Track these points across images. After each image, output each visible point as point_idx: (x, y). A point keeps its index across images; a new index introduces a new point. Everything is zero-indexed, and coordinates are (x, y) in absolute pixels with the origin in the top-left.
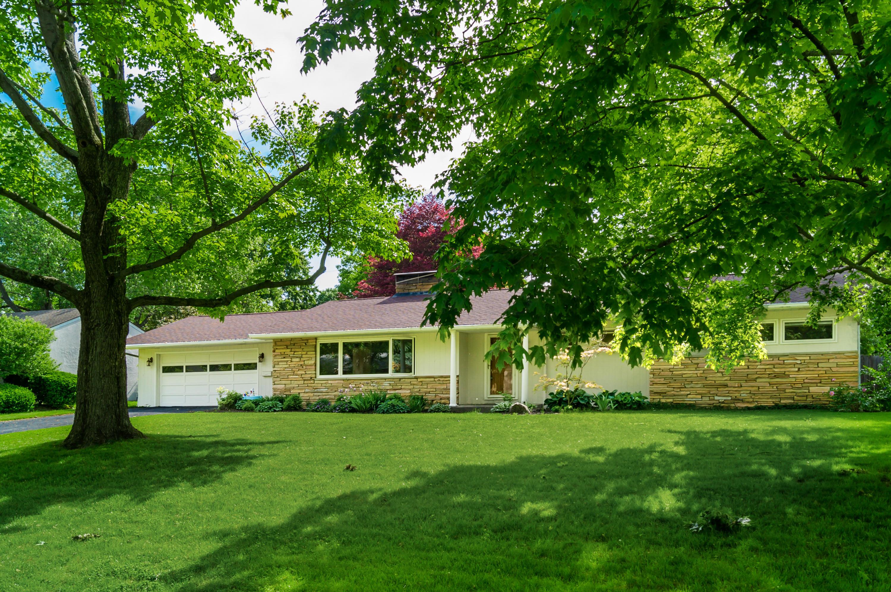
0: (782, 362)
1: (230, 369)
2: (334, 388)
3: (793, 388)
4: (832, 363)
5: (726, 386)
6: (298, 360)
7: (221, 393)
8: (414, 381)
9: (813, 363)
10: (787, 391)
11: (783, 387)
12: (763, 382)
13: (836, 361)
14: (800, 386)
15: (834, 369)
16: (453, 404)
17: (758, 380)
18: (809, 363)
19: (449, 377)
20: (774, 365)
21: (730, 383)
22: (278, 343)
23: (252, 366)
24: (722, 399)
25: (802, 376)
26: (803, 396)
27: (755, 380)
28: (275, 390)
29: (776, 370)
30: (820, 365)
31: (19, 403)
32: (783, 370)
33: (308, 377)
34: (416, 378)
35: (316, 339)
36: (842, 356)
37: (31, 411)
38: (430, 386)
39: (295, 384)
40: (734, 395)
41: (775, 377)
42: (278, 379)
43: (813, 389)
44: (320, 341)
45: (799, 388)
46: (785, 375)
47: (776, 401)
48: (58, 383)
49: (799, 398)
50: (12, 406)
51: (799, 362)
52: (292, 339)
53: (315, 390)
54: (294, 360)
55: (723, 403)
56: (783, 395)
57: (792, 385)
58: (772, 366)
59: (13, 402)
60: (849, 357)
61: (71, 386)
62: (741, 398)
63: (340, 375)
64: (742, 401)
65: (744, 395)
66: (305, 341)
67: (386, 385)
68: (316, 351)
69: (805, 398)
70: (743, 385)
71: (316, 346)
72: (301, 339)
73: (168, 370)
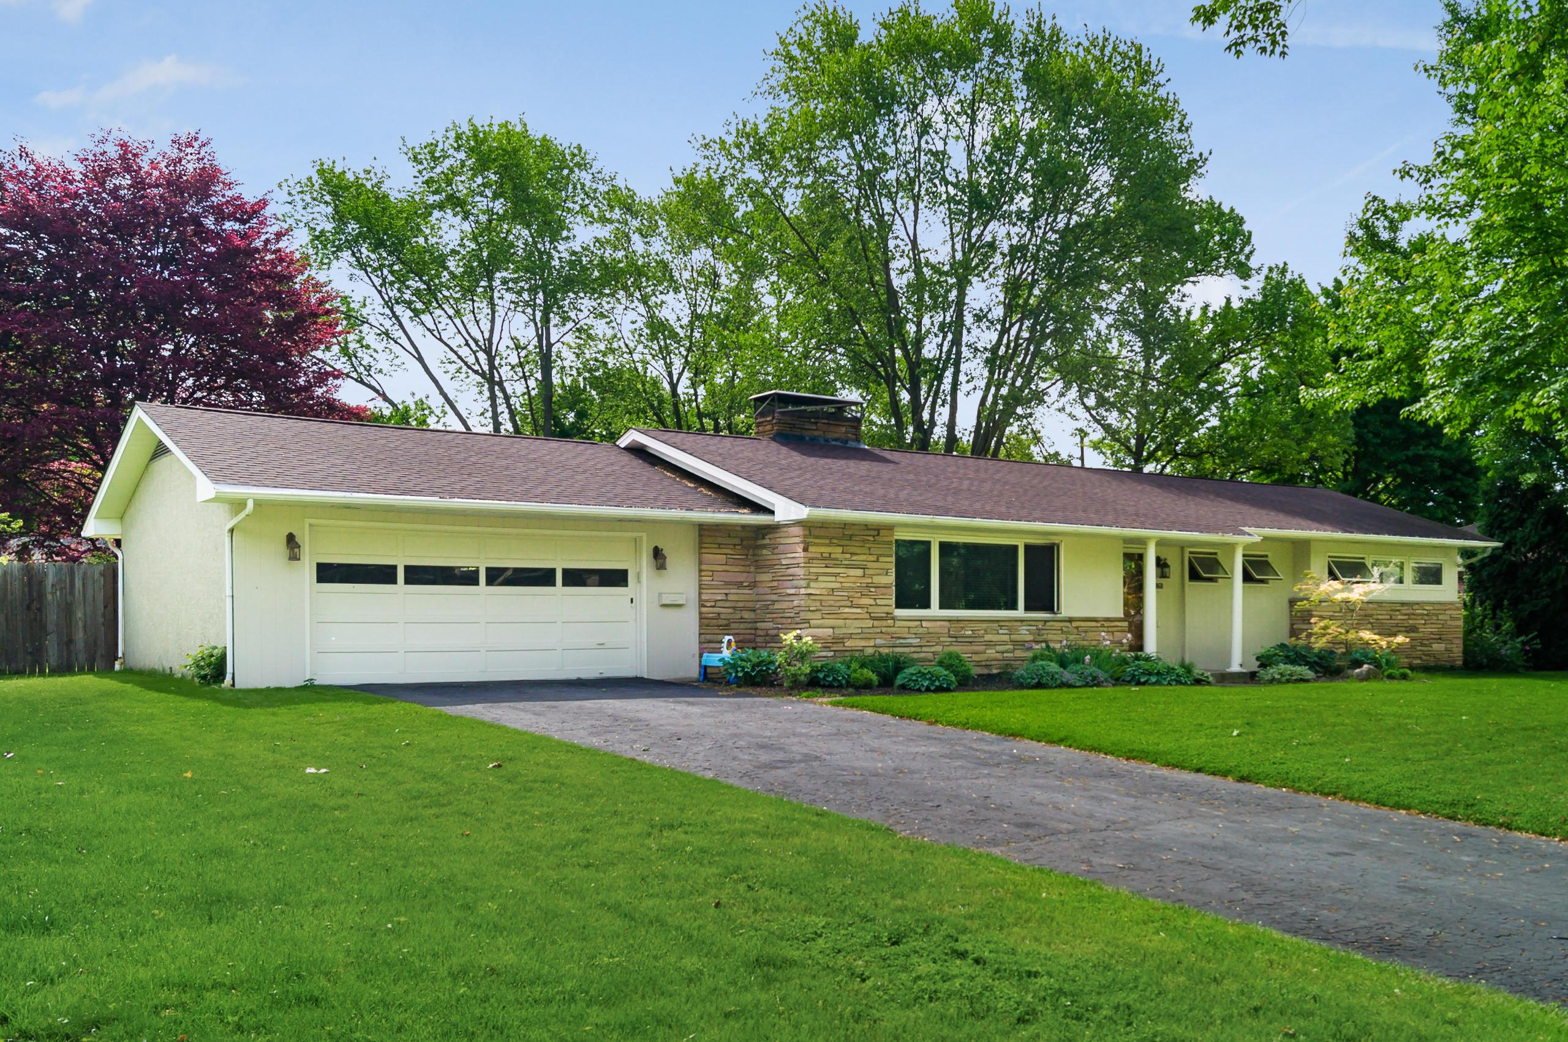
1: (552, 583)
2: (930, 637)
3: (1421, 645)
6: (859, 572)
8: (1066, 627)
9: (1435, 615)
11: (1415, 643)
15: (1448, 623)
22: (815, 532)
23: (616, 578)
25: (1427, 630)
26: (1428, 655)
29: (1410, 622)
30: (1439, 617)
33: (880, 611)
34: (1070, 620)
35: (889, 529)
39: (853, 627)
42: (818, 615)
43: (1435, 646)
44: (896, 535)
46: (1416, 629)
49: (1425, 658)
51: (1426, 612)
52: (845, 525)
53: (897, 643)
54: (852, 572)
56: (1414, 654)
63: (935, 610)
66: (877, 530)
67: (1024, 633)
68: (888, 557)
69: (1429, 658)
71: (888, 545)
72: (866, 527)
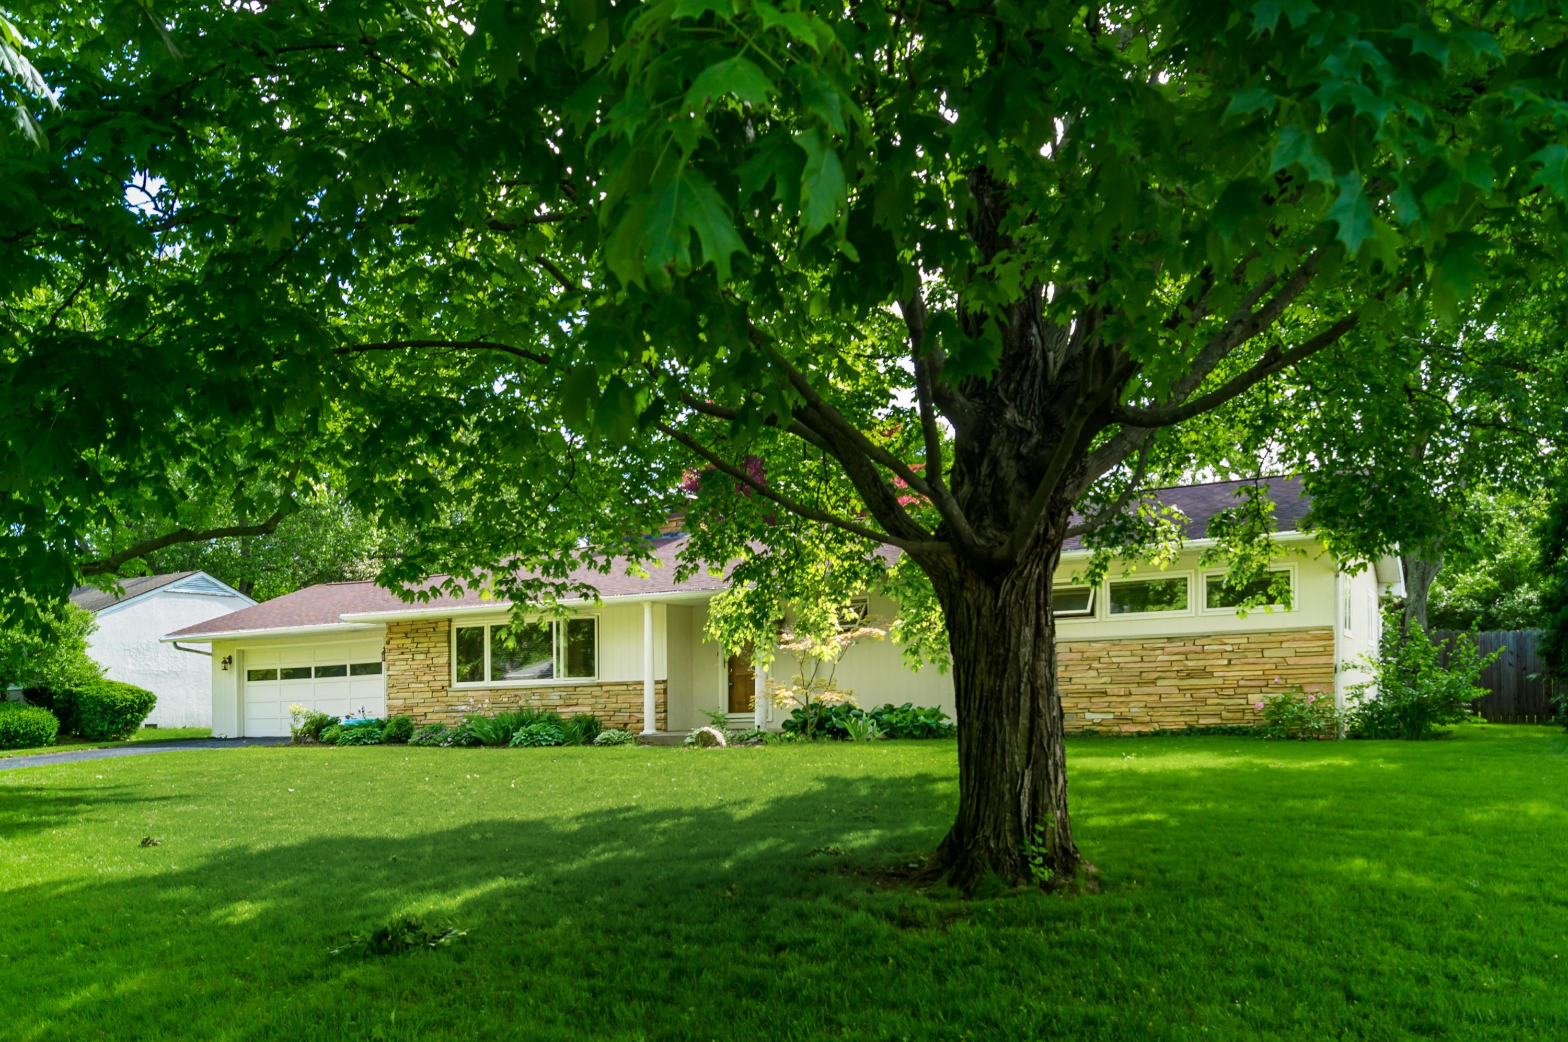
0: (1199, 649)
3: (1219, 696)
4: (1288, 648)
5: (1104, 693)
6: (422, 656)
7: (295, 715)
8: (597, 691)
9: (1254, 650)
10: (1209, 701)
11: (1202, 694)
12: (1167, 686)
13: (1295, 644)
14: (1231, 692)
15: (1290, 661)
16: (649, 729)
17: (1159, 683)
18: (1246, 650)
19: (641, 683)
20: (1186, 654)
21: (1111, 689)
23: (373, 669)
24: (1097, 717)
25: (1234, 674)
26: (1236, 711)
27: (1154, 682)
28: (390, 708)
29: (1190, 663)
30: (1266, 653)
31: (25, 734)
32: (1202, 663)
33: (438, 685)
34: (600, 685)
35: (450, 620)
36: (1304, 635)
37: (50, 745)
38: (620, 699)
39: (418, 698)
40: (1118, 711)
41: (1189, 676)
42: (395, 690)
43: (1254, 698)
44: (456, 625)
45: (1230, 697)
46: (1205, 673)
47: (1191, 720)
48: (98, 701)
49: (1230, 715)
50: (14, 738)
51: (1229, 648)
52: (413, 622)
53: (449, 709)
54: (417, 657)
55: (1099, 724)
56: (1201, 710)
57: (1218, 691)
58: (1183, 657)
59: (16, 732)
60: (1318, 638)
61: (120, 705)
62: (1129, 715)
63: (487, 682)
64: (1132, 721)
65: (1135, 710)
66: (432, 624)
67: (554, 698)
68: (449, 642)
69: (1239, 715)
70: (1134, 691)
71: (449, 632)
72: (427, 622)
73: (254, 676)
